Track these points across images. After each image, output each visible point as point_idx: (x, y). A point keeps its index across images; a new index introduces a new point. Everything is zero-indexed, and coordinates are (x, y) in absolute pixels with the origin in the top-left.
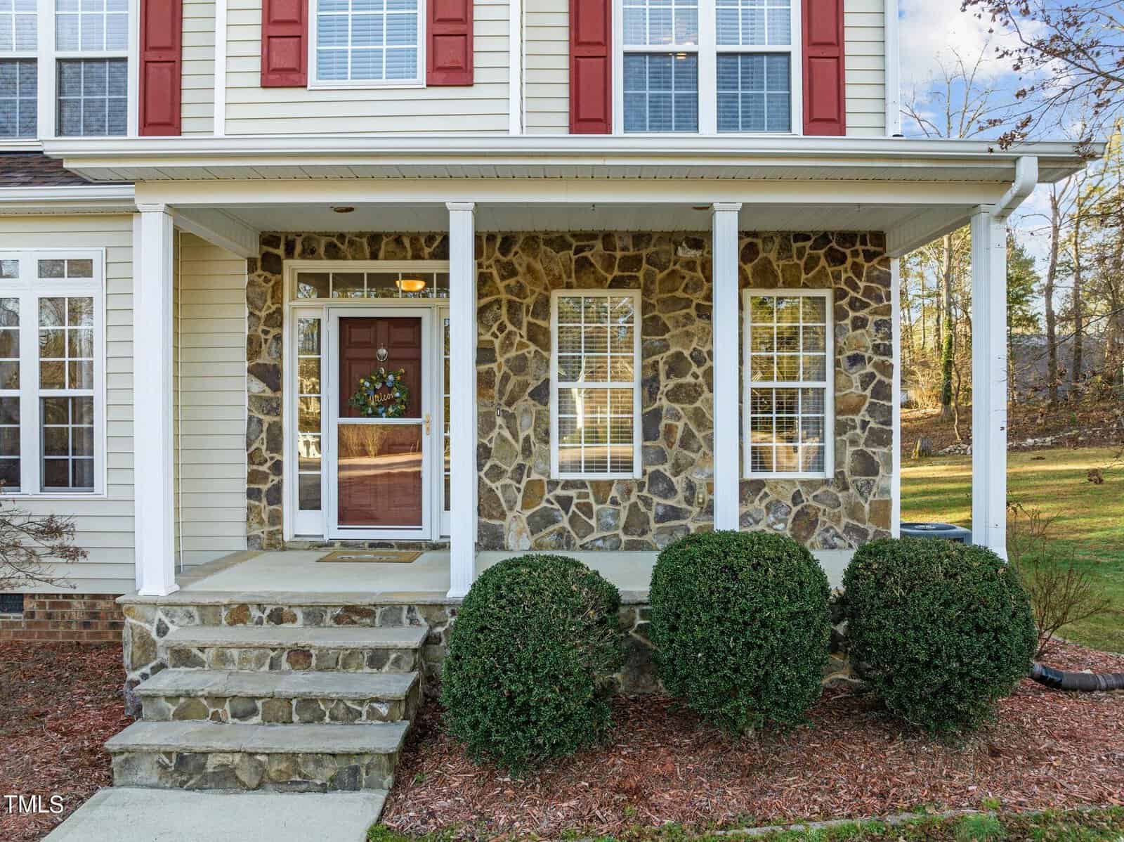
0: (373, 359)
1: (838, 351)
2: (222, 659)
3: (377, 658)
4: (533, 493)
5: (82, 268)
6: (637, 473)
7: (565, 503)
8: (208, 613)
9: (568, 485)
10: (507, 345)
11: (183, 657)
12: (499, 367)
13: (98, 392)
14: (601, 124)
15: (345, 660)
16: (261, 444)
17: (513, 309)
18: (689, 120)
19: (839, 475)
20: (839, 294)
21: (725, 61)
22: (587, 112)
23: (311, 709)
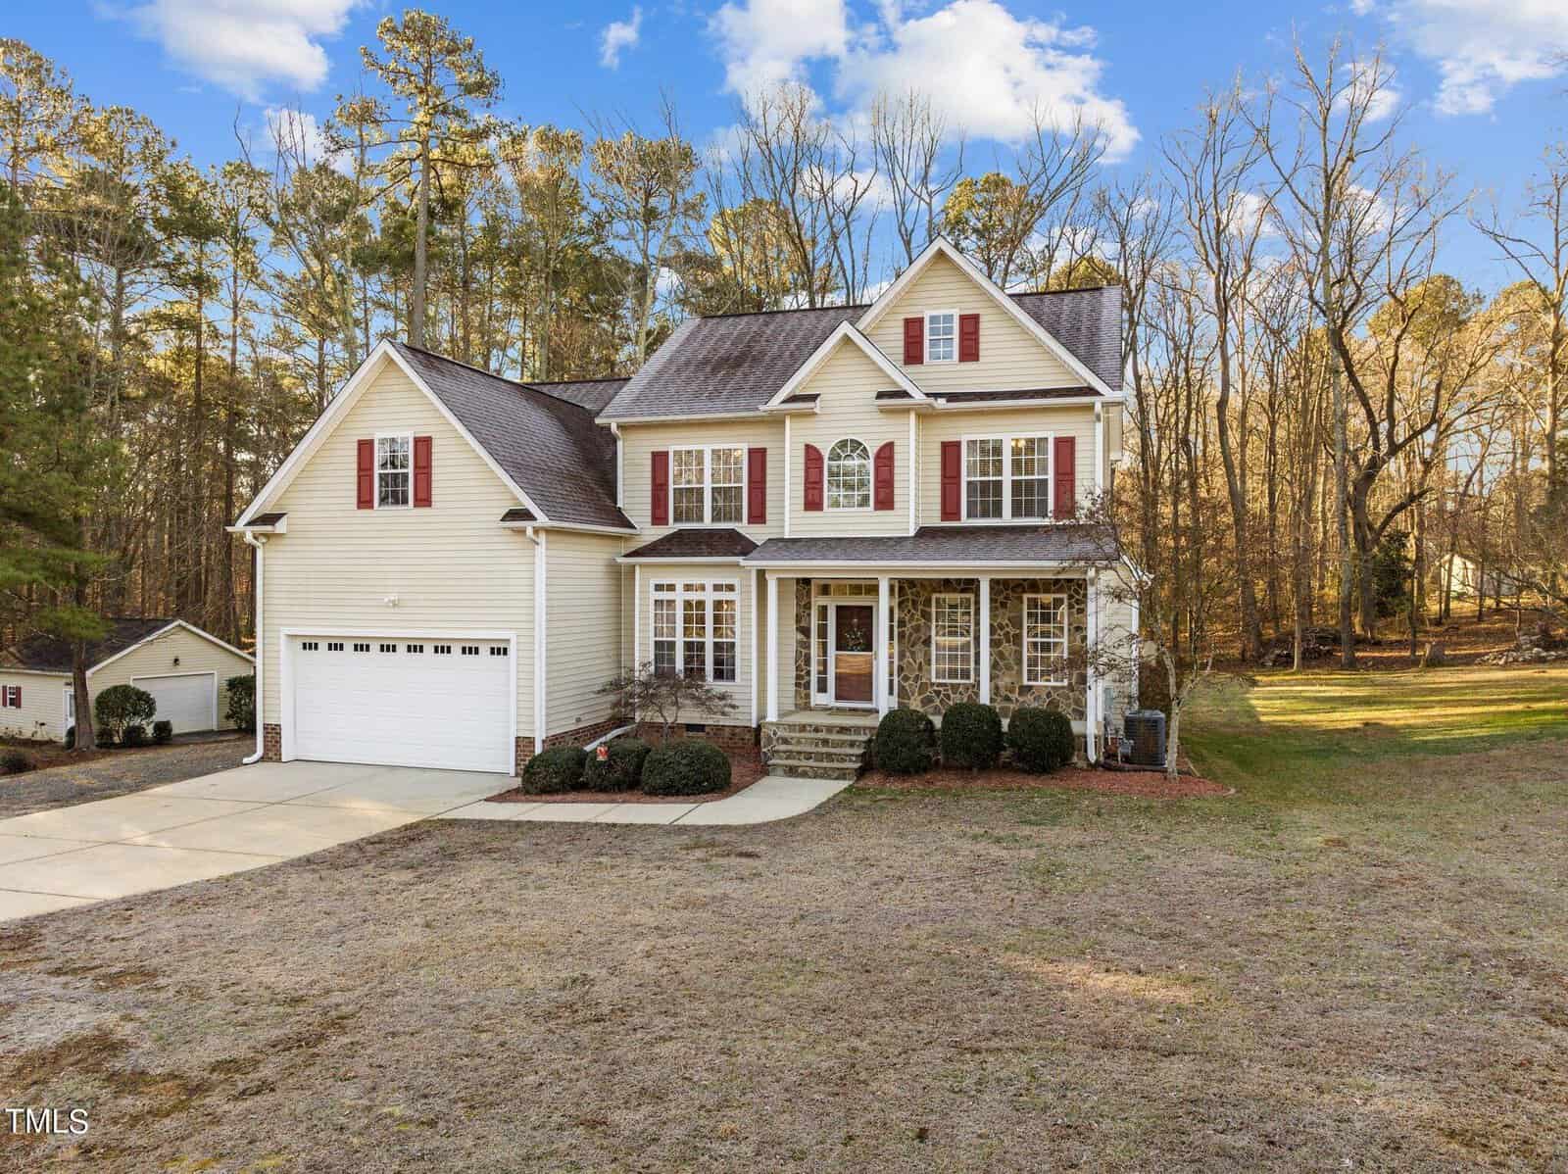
0: (851, 625)
1: (1070, 624)
2: (799, 742)
3: (852, 744)
4: (923, 688)
5: (731, 588)
6: (970, 681)
7: (938, 693)
8: (791, 727)
9: (939, 685)
10: (911, 620)
11: (785, 741)
12: (908, 629)
13: (737, 640)
14: (957, 516)
15: (842, 744)
16: (801, 662)
17: (914, 603)
18: (998, 513)
19: (1070, 684)
20: (1071, 597)
21: (1016, 485)
22: (950, 510)
23: (830, 757)
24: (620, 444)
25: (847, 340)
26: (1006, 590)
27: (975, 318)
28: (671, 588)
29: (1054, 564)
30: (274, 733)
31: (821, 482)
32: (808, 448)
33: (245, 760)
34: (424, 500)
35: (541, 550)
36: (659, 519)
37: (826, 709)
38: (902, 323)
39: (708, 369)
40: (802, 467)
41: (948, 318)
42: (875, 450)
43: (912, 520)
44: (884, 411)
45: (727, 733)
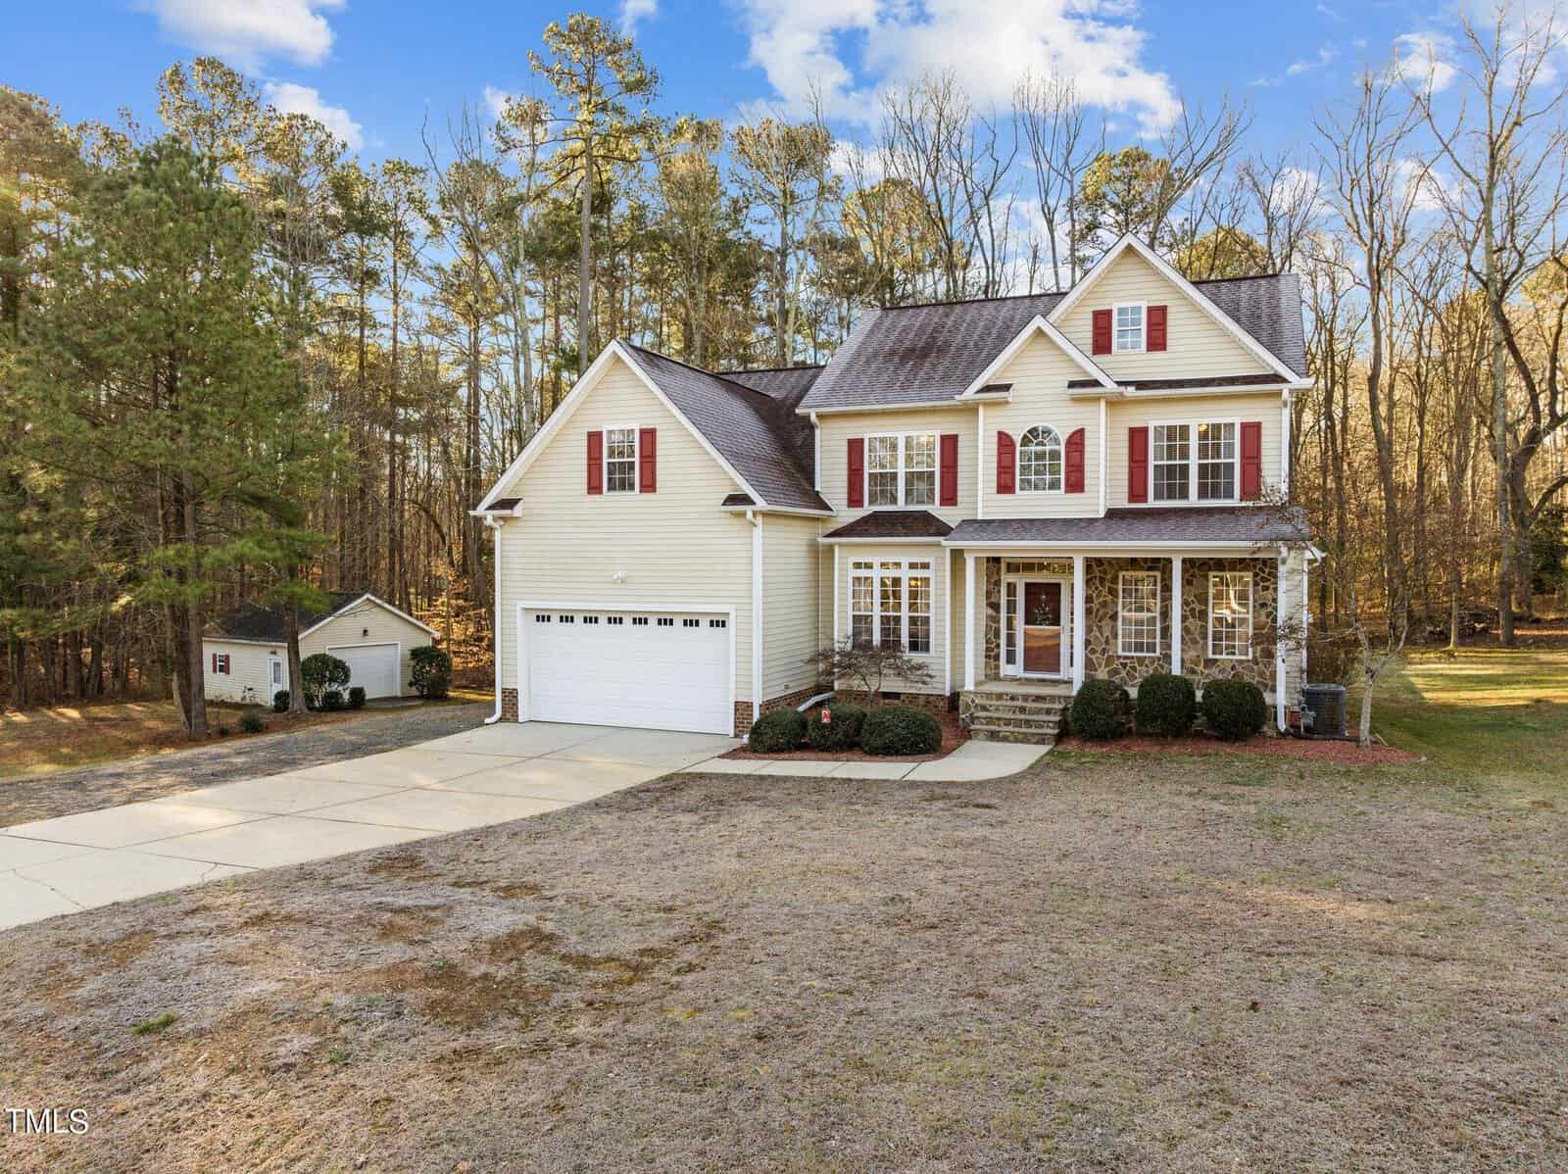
0: (1040, 602)
1: (1255, 601)
2: (997, 709)
3: (1048, 712)
4: (1109, 660)
5: (925, 566)
6: (1158, 654)
7: (1124, 665)
8: (989, 695)
9: (1126, 658)
10: (1098, 596)
11: (984, 708)
12: (1095, 605)
13: (932, 614)
14: (1144, 498)
15: (1038, 712)
16: (991, 636)
17: (1102, 580)
18: (1184, 495)
19: (1255, 657)
20: (1256, 575)
21: (1203, 468)
22: (1137, 492)
23: (1028, 724)
24: (817, 432)
25: (1040, 332)
26: (1197, 568)
27: (1163, 309)
28: (869, 566)
29: (1249, 544)
30: (511, 696)
31: (1013, 467)
32: (1000, 434)
33: (487, 721)
34: (649, 486)
35: (758, 532)
36: (854, 500)
37: (1014, 679)
38: (1091, 316)
39: (896, 359)
40: (995, 452)
41: (1136, 310)
42: (1066, 436)
43: (1102, 501)
44: (1076, 400)
45: (921, 701)
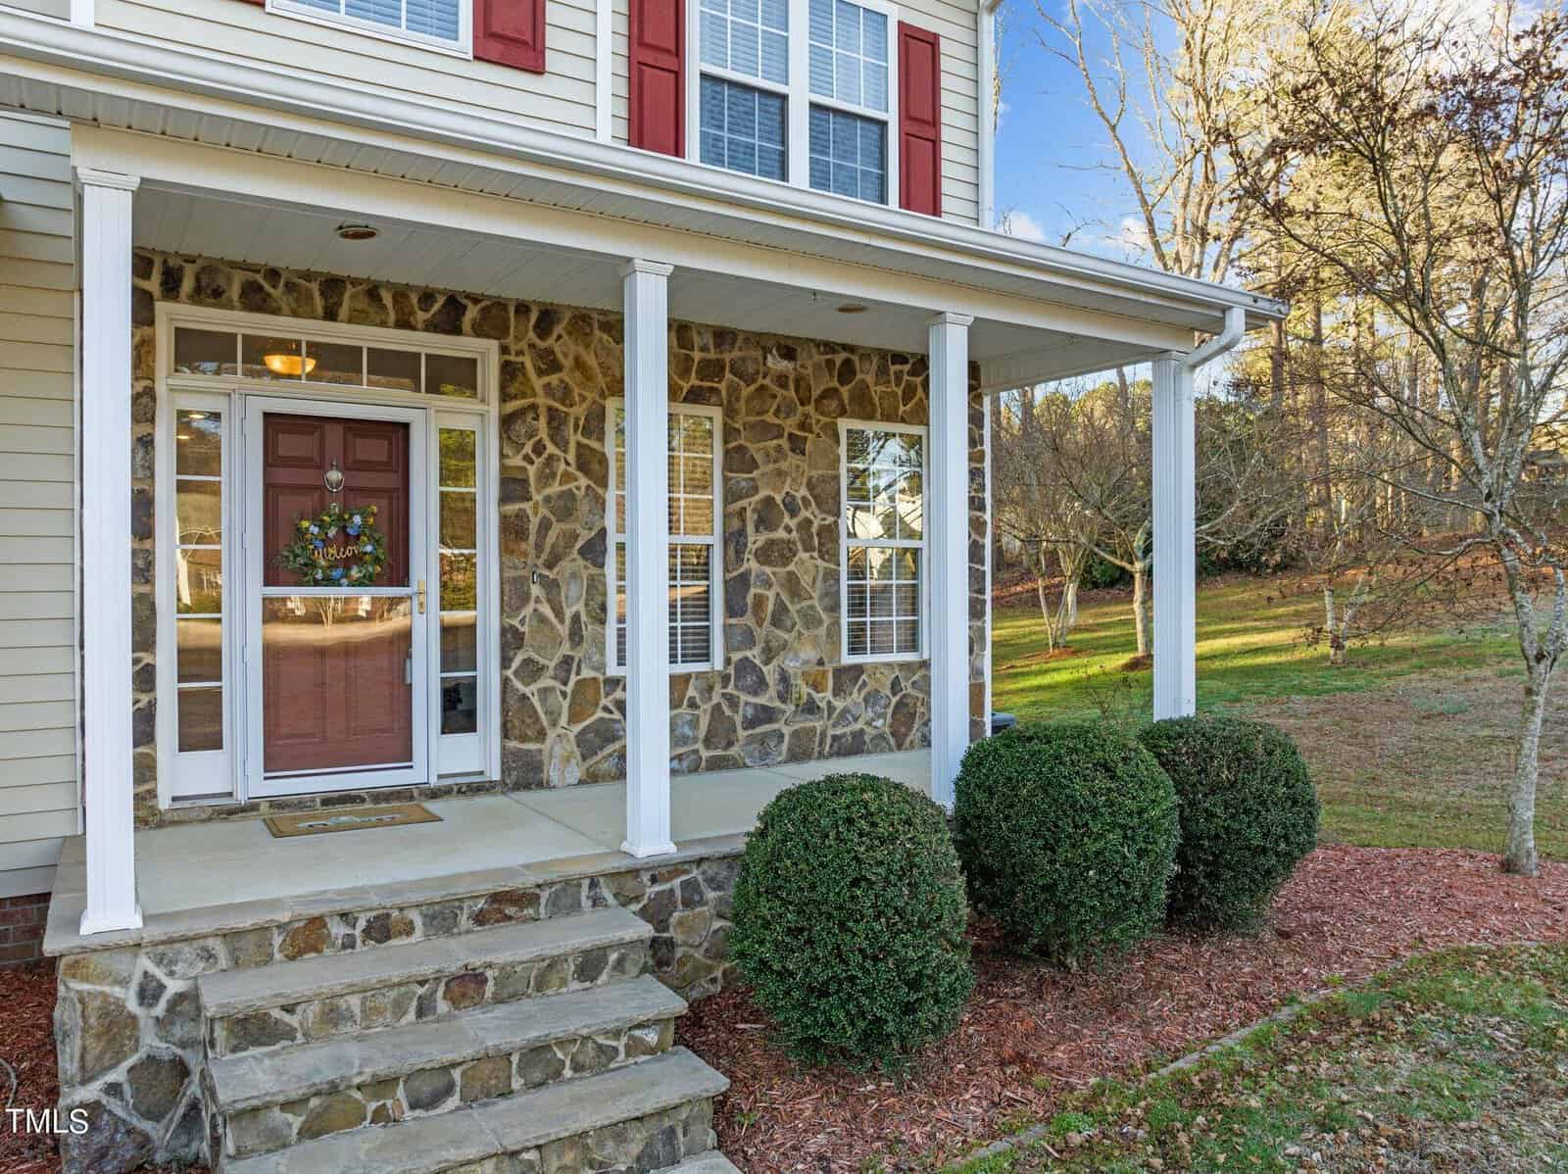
0: (321, 488)
2: (334, 1017)
3: (589, 965)
4: (584, 698)
6: (718, 662)
8: (245, 944)
11: (254, 1030)
15: (540, 977)
21: (818, 114)
26: (815, 406)
